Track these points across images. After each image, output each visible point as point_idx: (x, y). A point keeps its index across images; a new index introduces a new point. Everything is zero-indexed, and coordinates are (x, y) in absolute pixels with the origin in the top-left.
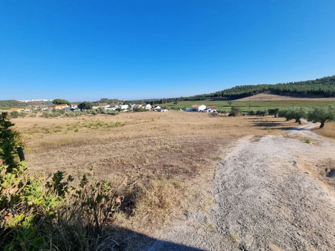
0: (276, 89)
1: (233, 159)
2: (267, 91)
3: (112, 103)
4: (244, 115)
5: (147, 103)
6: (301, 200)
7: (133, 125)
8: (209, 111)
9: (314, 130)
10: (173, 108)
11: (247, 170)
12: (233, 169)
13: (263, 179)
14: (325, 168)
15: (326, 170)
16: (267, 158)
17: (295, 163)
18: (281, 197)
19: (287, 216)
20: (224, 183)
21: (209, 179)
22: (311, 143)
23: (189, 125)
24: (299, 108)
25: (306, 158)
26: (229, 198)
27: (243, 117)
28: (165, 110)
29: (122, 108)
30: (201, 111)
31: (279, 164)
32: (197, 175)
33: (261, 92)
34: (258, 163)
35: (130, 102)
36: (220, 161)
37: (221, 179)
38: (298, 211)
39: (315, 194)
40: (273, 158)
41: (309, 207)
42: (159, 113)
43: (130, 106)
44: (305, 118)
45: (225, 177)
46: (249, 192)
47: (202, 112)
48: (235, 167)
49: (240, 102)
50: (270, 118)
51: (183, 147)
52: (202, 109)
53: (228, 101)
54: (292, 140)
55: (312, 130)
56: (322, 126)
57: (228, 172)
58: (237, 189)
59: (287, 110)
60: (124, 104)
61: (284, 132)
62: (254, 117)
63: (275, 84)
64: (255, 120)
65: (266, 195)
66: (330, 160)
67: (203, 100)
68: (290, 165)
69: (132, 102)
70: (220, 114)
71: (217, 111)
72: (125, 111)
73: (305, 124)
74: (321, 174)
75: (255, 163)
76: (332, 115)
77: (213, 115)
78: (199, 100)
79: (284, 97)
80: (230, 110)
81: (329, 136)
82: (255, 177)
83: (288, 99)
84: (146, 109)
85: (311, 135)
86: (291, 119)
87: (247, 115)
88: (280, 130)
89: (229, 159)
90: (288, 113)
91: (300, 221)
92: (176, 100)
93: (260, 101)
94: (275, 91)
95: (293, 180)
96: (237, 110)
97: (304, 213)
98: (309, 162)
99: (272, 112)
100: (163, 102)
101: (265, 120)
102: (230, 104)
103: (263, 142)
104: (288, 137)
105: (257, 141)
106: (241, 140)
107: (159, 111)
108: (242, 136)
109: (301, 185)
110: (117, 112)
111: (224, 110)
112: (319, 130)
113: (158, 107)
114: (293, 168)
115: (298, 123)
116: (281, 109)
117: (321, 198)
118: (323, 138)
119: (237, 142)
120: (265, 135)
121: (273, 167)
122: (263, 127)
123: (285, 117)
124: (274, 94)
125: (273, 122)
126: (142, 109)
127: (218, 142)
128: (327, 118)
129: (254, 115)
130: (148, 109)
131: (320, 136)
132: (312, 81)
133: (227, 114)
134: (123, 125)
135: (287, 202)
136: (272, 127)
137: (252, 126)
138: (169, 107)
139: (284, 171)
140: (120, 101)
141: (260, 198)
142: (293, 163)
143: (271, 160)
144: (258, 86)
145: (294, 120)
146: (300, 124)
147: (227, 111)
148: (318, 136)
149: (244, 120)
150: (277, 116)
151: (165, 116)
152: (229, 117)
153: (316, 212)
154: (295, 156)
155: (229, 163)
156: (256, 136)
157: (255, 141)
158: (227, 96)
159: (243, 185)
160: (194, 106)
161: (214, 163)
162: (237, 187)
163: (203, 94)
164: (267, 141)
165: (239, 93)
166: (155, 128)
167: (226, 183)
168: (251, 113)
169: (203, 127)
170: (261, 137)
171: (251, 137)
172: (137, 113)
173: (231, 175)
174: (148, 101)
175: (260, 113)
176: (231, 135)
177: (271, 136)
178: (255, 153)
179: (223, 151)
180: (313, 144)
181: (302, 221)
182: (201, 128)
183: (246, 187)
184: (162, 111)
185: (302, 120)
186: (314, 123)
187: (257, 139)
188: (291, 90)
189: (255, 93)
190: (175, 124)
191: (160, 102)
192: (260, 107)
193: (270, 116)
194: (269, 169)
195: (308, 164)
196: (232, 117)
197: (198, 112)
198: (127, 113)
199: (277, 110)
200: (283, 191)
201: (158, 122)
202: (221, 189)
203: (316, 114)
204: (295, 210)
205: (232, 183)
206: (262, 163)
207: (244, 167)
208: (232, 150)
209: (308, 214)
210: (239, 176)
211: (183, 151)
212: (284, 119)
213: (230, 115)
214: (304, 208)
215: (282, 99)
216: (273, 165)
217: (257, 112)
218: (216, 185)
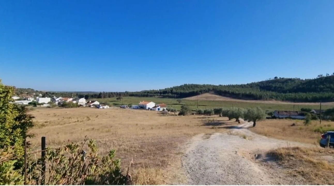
0: (218, 90)
1: (193, 153)
2: (211, 91)
3: (22, 93)
4: (193, 114)
5: (81, 97)
6: (240, 171)
7: (59, 126)
8: (159, 109)
9: (250, 129)
10: (116, 104)
11: (205, 159)
12: (194, 159)
13: (217, 163)
14: (255, 154)
15: (255, 155)
16: (217, 150)
17: (236, 152)
18: (228, 171)
19: (232, 179)
20: (190, 168)
21: (178, 167)
22: (247, 138)
23: (137, 125)
24: (237, 108)
25: (243, 149)
26: (197, 175)
27: (193, 116)
28: (106, 107)
29: (40, 102)
30: (149, 108)
31: (226, 154)
32: (168, 166)
33: (206, 91)
34: (211, 154)
35: (53, 94)
36: (183, 155)
37: (188, 165)
38: (238, 176)
39: (247, 167)
40: (222, 150)
41: (244, 173)
42: (97, 109)
43: (53, 100)
44: (242, 118)
45: (191, 165)
46: (209, 171)
47: (151, 110)
48: (196, 158)
49: (188, 100)
50: (216, 118)
51: (142, 147)
52: (151, 107)
53: (177, 99)
54: (234, 136)
55: (248, 128)
56: (254, 125)
57: (191, 161)
58: (200, 170)
59: (229, 109)
60: (44, 96)
61: (228, 130)
62: (202, 116)
63: (218, 85)
64: (204, 119)
65: (220, 171)
66: (258, 150)
67: (151, 96)
68: (233, 154)
69: (58, 95)
70: (170, 112)
71: (167, 109)
72: (45, 105)
73: (243, 123)
74: (252, 158)
75: (209, 155)
76: (260, 116)
77: (163, 113)
78: (147, 96)
79: (225, 98)
80: (180, 109)
81: (260, 133)
82: (211, 163)
83: (228, 99)
84: (79, 104)
85: (247, 133)
86: (232, 119)
87: (196, 114)
88: (225, 129)
89: (190, 153)
90: (229, 112)
91: (239, 180)
92: (119, 95)
93: (206, 101)
94: (218, 91)
95: (235, 162)
96: (186, 109)
97: (241, 176)
98: (245, 151)
99: (217, 112)
100: (102, 96)
101: (211, 119)
102: (179, 103)
103: (213, 139)
104: (231, 134)
105: (208, 138)
106: (195, 138)
107: (97, 107)
108: (195, 134)
109: (239, 163)
110: (31, 107)
111: (174, 109)
112: (252, 128)
113: (97, 103)
114: (235, 155)
115: (237, 123)
116: (224, 109)
117: (250, 168)
118: (256, 135)
119: (191, 140)
120: (214, 133)
121: (222, 156)
122: (211, 127)
123: (228, 116)
124: (217, 94)
125: (218, 121)
126: (73, 104)
127: (176, 141)
128: (257, 118)
129: (202, 114)
130: (81, 104)
131: (254, 133)
132: (245, 85)
133: (177, 113)
134: (43, 125)
135: (232, 173)
136: (218, 126)
137: (202, 125)
138: (111, 103)
139: (229, 158)
140: (37, 91)
141: (217, 173)
142: (235, 152)
143: (220, 151)
144: (204, 86)
145: (234, 120)
146: (239, 123)
147: (177, 109)
148: (252, 133)
149: (193, 119)
150: (221, 115)
151: (106, 113)
152: (179, 116)
153: (247, 175)
154: (237, 148)
155: (191, 155)
156: (207, 134)
157: (206, 139)
158: (176, 93)
159: (204, 168)
160: (141, 103)
161: (179, 156)
162: (200, 169)
163: (152, 89)
164: (216, 138)
165: (187, 92)
166: (93, 129)
167: (192, 168)
168: (199, 113)
169: (154, 127)
170: (210, 134)
171: (203, 134)
172: (64, 109)
173: (194, 163)
174: (82, 94)
175: (207, 113)
176: (185, 134)
177: (218, 134)
178: (208, 147)
179: (182, 147)
180: (248, 139)
181: (240, 180)
182: (152, 128)
183: (206, 169)
184: (101, 107)
185: (241, 120)
186: (249, 122)
187: (208, 136)
188: (231, 91)
189: (201, 92)
190: (119, 124)
191: (99, 96)
192: (206, 107)
193: (216, 116)
194: (220, 157)
195: (245, 152)
196: (182, 116)
197: (146, 109)
198: (49, 109)
199: (221, 110)
200: (229, 168)
201: (97, 121)
202: (189, 171)
203: (249, 114)
204: (236, 176)
205: (197, 167)
206: (214, 154)
207: (202, 157)
208: (190, 146)
209: (243, 176)
210: (200, 163)
211: (144, 150)
212: (227, 118)
213: (180, 114)
214: (241, 174)
215: (224, 100)
216: (222, 155)
217: (205, 111)
218: (186, 170)
